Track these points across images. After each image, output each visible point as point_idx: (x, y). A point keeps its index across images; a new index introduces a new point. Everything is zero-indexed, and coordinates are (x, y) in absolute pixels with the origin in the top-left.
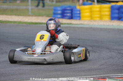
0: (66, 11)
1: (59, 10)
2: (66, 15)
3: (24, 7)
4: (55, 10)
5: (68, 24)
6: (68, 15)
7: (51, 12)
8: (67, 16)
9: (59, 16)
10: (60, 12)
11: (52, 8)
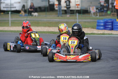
0: (107, 24)
1: (102, 23)
2: (107, 26)
3: (73, 20)
4: (98, 22)
5: (109, 34)
6: (110, 26)
7: (96, 24)
8: (108, 28)
9: (102, 28)
10: (102, 24)
11: (96, 20)
